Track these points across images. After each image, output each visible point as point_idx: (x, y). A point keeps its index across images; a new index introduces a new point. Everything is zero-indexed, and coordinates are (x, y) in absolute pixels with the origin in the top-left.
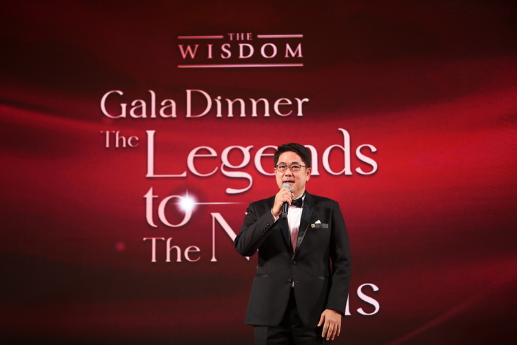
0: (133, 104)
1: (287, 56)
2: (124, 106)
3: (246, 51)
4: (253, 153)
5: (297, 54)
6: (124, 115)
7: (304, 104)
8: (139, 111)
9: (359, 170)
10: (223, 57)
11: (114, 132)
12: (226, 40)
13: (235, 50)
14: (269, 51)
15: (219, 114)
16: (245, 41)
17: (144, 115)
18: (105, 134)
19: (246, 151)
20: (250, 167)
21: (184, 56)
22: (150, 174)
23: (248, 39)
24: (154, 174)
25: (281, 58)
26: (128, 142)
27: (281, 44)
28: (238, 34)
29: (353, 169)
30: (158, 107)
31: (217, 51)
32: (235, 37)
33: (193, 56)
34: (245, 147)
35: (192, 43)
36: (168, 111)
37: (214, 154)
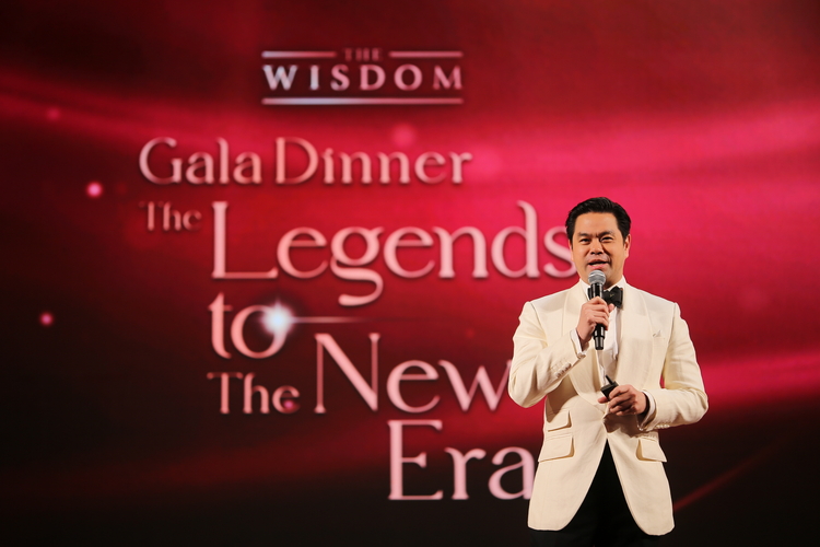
0: (193, 159)
1: (436, 87)
2: (177, 164)
3: (372, 77)
4: (382, 239)
5: (454, 82)
6: (177, 177)
7: (464, 163)
8: (200, 172)
9: (550, 269)
10: (335, 87)
11: (161, 205)
12: (339, 60)
13: (354, 77)
14: (408, 77)
15: (329, 178)
16: (371, 62)
17: (209, 178)
18: (147, 208)
19: (371, 236)
20: (378, 264)
21: (273, 85)
22: (219, 271)
23: (376, 57)
24: (226, 273)
25: (427, 89)
26: (183, 221)
27: (427, 67)
28: (359, 51)
29: (540, 266)
30: (232, 165)
31: (325, 78)
32: (354, 55)
33: (287, 86)
34: (370, 228)
35: (286, 63)
36: (248, 172)
37: (320, 240)
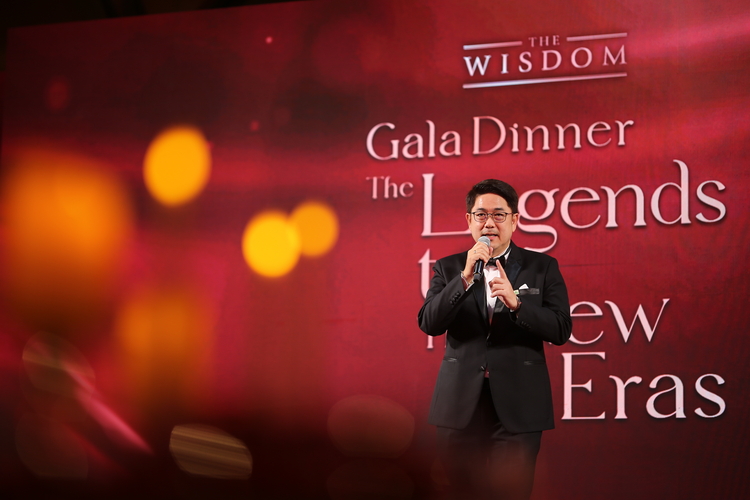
0: (407, 139)
1: (605, 63)
2: (395, 143)
3: (552, 59)
4: (558, 198)
5: (620, 59)
6: (395, 155)
7: (627, 128)
8: (413, 149)
9: (700, 217)
10: (521, 70)
11: (382, 178)
12: (526, 47)
13: (537, 61)
14: (581, 58)
15: (515, 148)
16: (551, 47)
17: (420, 154)
18: (371, 181)
19: (549, 196)
20: (555, 219)
21: (472, 72)
22: (427, 231)
23: (554, 43)
24: (432, 231)
25: (596, 67)
26: (399, 190)
27: (597, 47)
28: (541, 38)
29: (691, 215)
30: (438, 142)
31: (514, 63)
32: (537, 42)
33: (482, 72)
34: (548, 191)
35: (481, 53)
36: (450, 147)
